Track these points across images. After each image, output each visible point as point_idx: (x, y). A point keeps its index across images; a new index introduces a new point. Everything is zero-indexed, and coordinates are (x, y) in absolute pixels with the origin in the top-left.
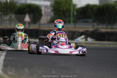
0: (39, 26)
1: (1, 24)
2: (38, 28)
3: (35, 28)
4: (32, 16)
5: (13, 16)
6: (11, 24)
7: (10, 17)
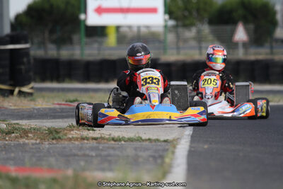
0: (272, 53)
1: (178, 48)
2: (269, 57)
3: (260, 57)
4: (251, 26)
5: (206, 29)
6: (200, 48)
7: (199, 32)
